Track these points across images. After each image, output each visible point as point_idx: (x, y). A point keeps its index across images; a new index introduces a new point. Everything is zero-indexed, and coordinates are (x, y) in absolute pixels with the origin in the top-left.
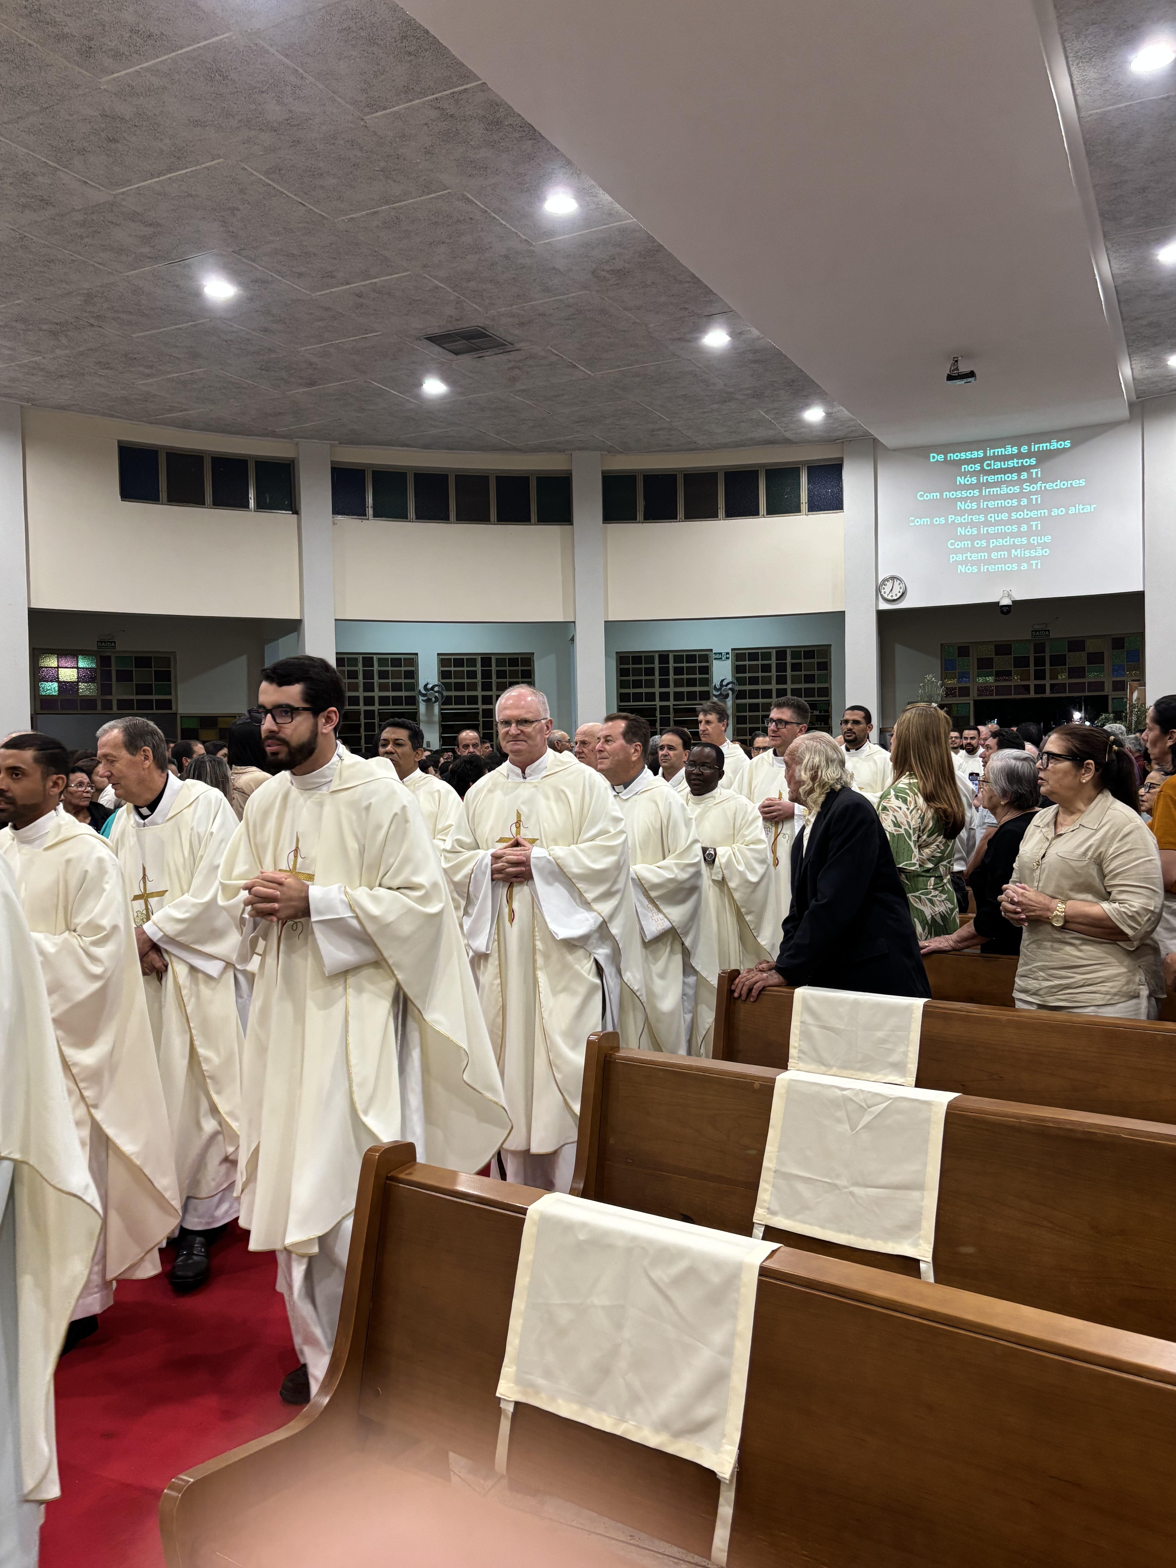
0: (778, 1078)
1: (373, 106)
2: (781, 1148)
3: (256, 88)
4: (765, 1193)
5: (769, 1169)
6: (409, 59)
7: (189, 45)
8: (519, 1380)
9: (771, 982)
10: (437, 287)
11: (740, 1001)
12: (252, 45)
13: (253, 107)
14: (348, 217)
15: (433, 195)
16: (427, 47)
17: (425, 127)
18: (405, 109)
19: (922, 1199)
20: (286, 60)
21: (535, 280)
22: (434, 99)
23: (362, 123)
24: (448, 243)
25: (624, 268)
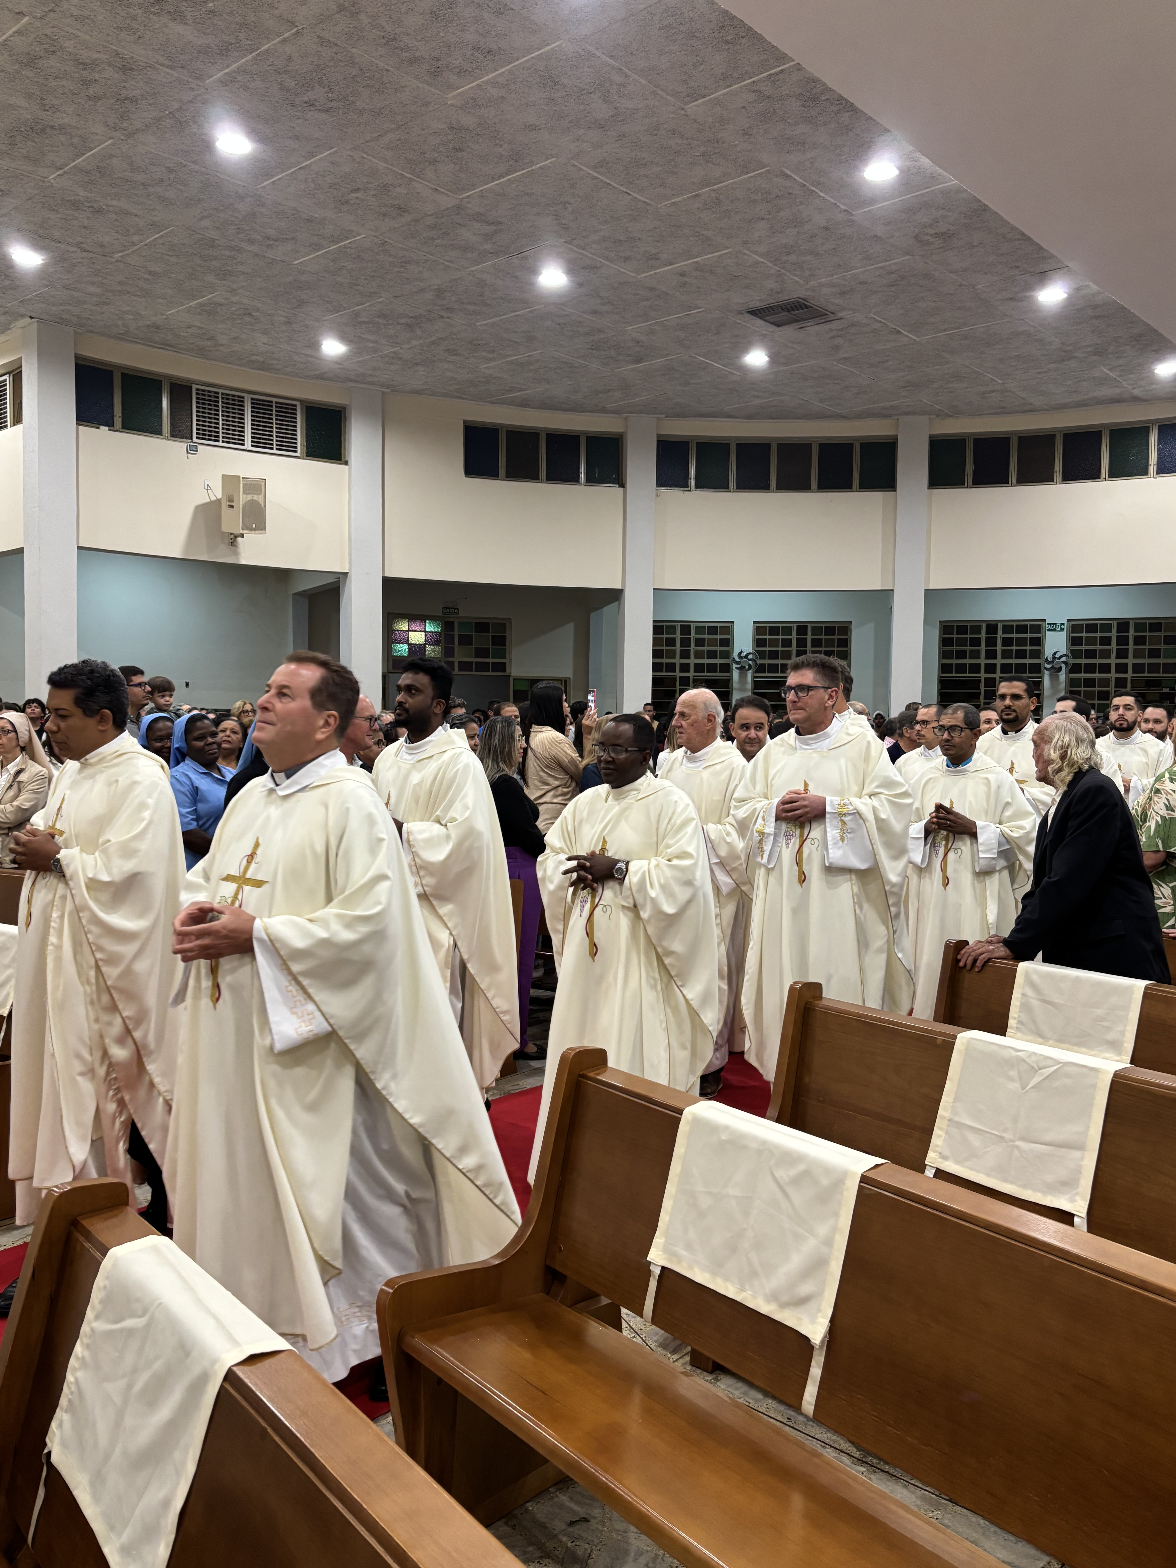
0: (958, 1036)
1: (694, 95)
2: (956, 1099)
3: (584, 90)
4: (938, 1138)
5: (943, 1117)
6: (727, 47)
7: (524, 56)
9: (996, 955)
10: (757, 262)
11: (964, 971)
12: (580, 50)
13: (582, 107)
14: (670, 202)
15: (752, 174)
16: (744, 34)
17: (744, 110)
18: (723, 94)
19: (1082, 1159)
20: (611, 61)
21: (855, 249)
22: (751, 83)
23: (682, 112)
24: (768, 219)
25: (949, 230)
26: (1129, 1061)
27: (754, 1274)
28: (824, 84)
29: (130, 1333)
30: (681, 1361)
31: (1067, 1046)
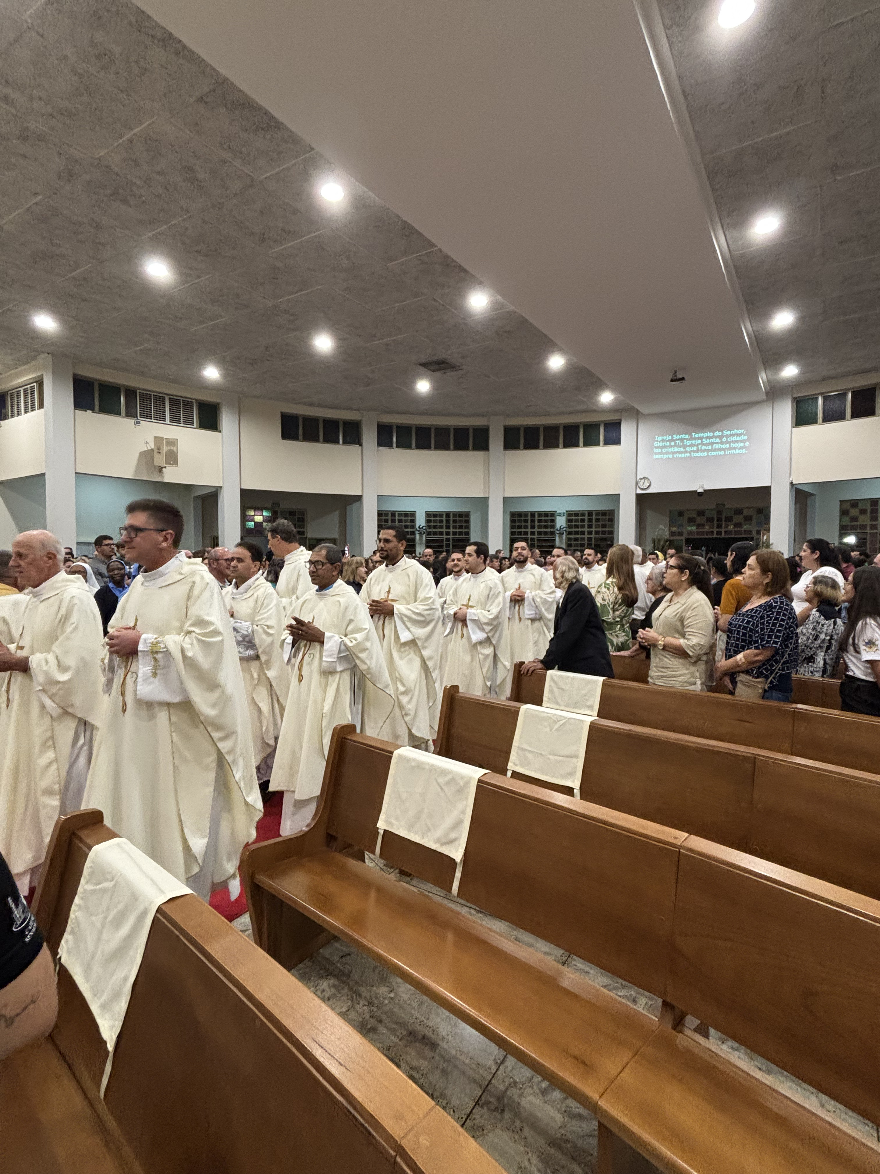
0: (522, 707)
1: (391, 260)
2: (521, 737)
4: (513, 756)
5: (515, 746)
6: (406, 238)
7: (307, 236)
8: (387, 821)
9: (537, 668)
10: (423, 340)
11: (523, 676)
12: (335, 235)
13: (337, 262)
14: (381, 309)
15: (419, 298)
16: (413, 232)
17: (415, 268)
18: (405, 260)
19: (578, 761)
20: (350, 241)
21: (468, 336)
22: (418, 255)
23: (386, 267)
24: (427, 320)
25: (510, 330)
27: (429, 831)
28: (452, 259)
29: (104, 891)
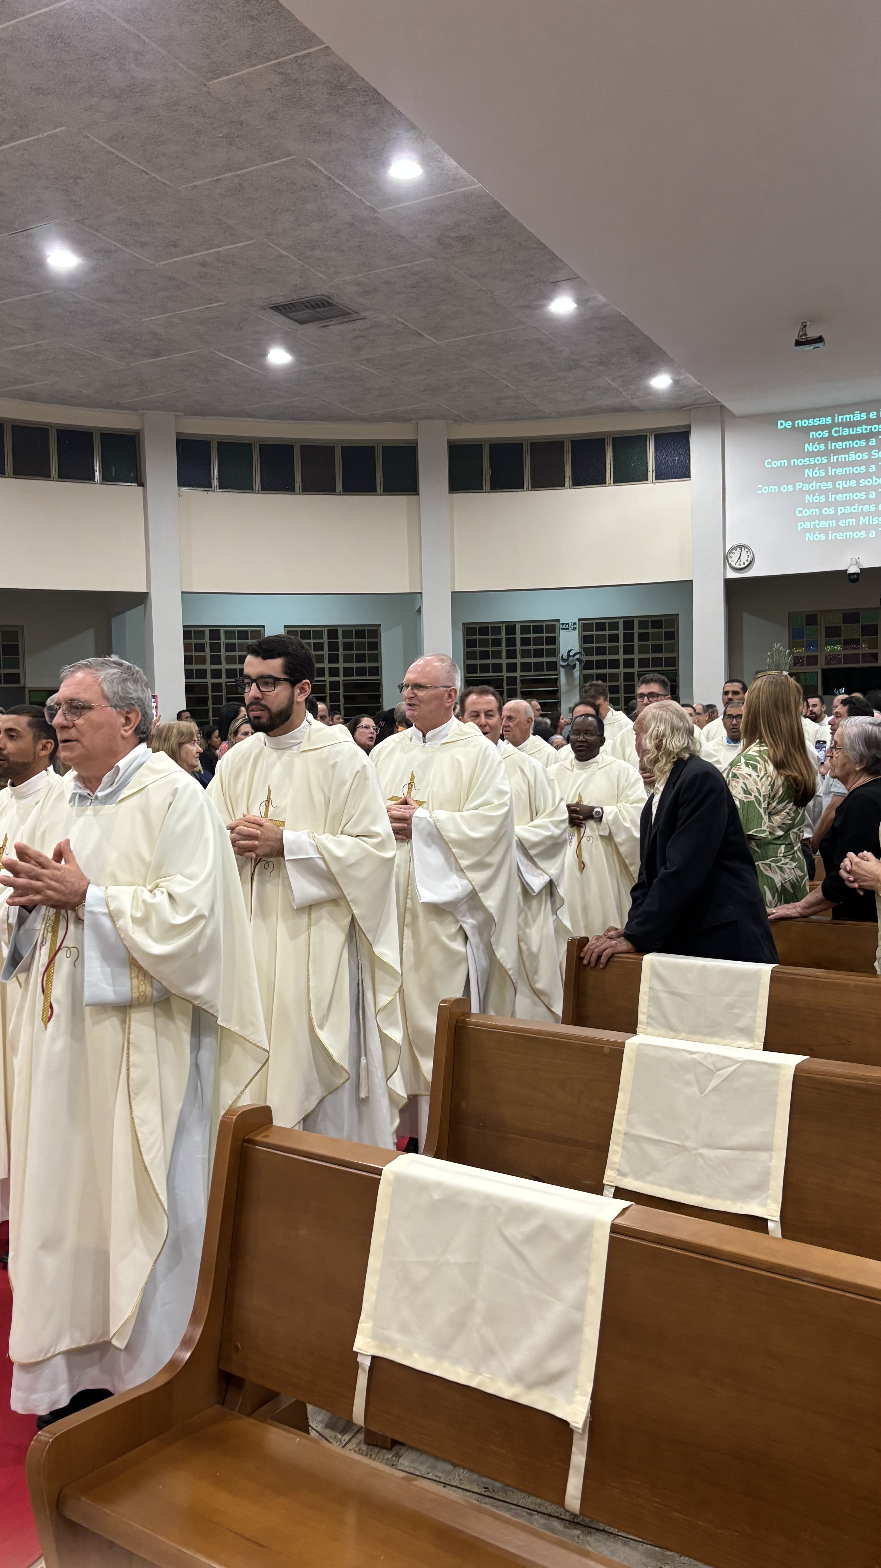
0: (627, 1042)
2: (631, 1110)
4: (615, 1154)
5: (619, 1132)
6: (252, 23)
7: (29, 12)
8: (375, 1336)
9: (620, 949)
10: (281, 256)
11: (589, 968)
12: (93, 11)
13: (95, 74)
14: (191, 185)
15: (277, 162)
17: (269, 92)
18: (248, 73)
19: (771, 1161)
20: (127, 26)
21: (379, 248)
22: (276, 64)
23: (205, 89)
24: (292, 211)
25: (470, 234)
26: (762, 1047)
27: (490, 1352)
28: (353, 71)
30: (355, 1441)
31: (700, 1037)
